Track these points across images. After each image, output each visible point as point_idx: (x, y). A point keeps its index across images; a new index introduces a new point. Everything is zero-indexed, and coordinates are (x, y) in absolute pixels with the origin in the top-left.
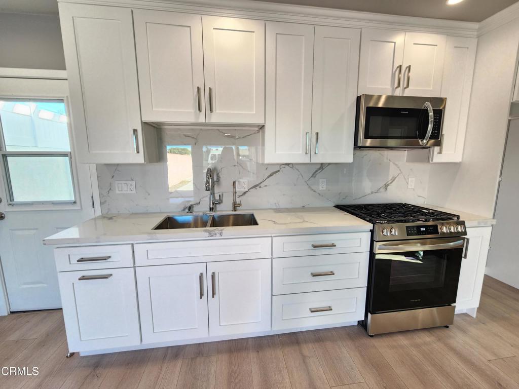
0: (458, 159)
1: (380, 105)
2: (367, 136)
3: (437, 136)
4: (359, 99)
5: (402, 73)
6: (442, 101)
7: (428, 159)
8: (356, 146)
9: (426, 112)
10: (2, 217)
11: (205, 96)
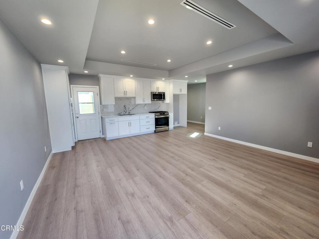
0: (169, 102)
1: (157, 93)
2: (153, 99)
3: (164, 98)
4: (151, 92)
5: (158, 88)
6: (164, 93)
7: (164, 102)
8: (151, 100)
9: (162, 94)
10: (77, 117)
11: (125, 92)
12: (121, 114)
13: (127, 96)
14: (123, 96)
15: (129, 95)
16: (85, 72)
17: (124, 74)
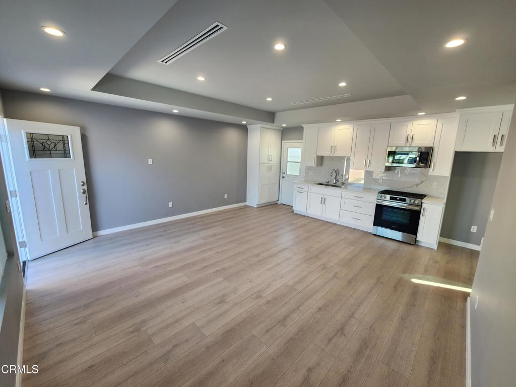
3: (426, 162)
5: (409, 137)
10: (284, 177)
11: (333, 148)
12: (330, 183)
13: (335, 155)
14: (329, 155)
15: (339, 153)
16: (283, 125)
17: (330, 120)
